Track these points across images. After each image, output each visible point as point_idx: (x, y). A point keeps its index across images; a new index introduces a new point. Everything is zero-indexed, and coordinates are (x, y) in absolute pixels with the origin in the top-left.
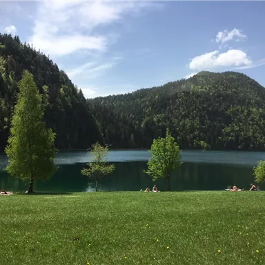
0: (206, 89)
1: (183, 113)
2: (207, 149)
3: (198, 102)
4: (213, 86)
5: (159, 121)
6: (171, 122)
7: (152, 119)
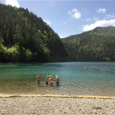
0: (102, 34)
1: (96, 45)
2: (110, 61)
3: (101, 39)
4: (105, 33)
5: (86, 49)
6: (91, 49)
7: (83, 48)
